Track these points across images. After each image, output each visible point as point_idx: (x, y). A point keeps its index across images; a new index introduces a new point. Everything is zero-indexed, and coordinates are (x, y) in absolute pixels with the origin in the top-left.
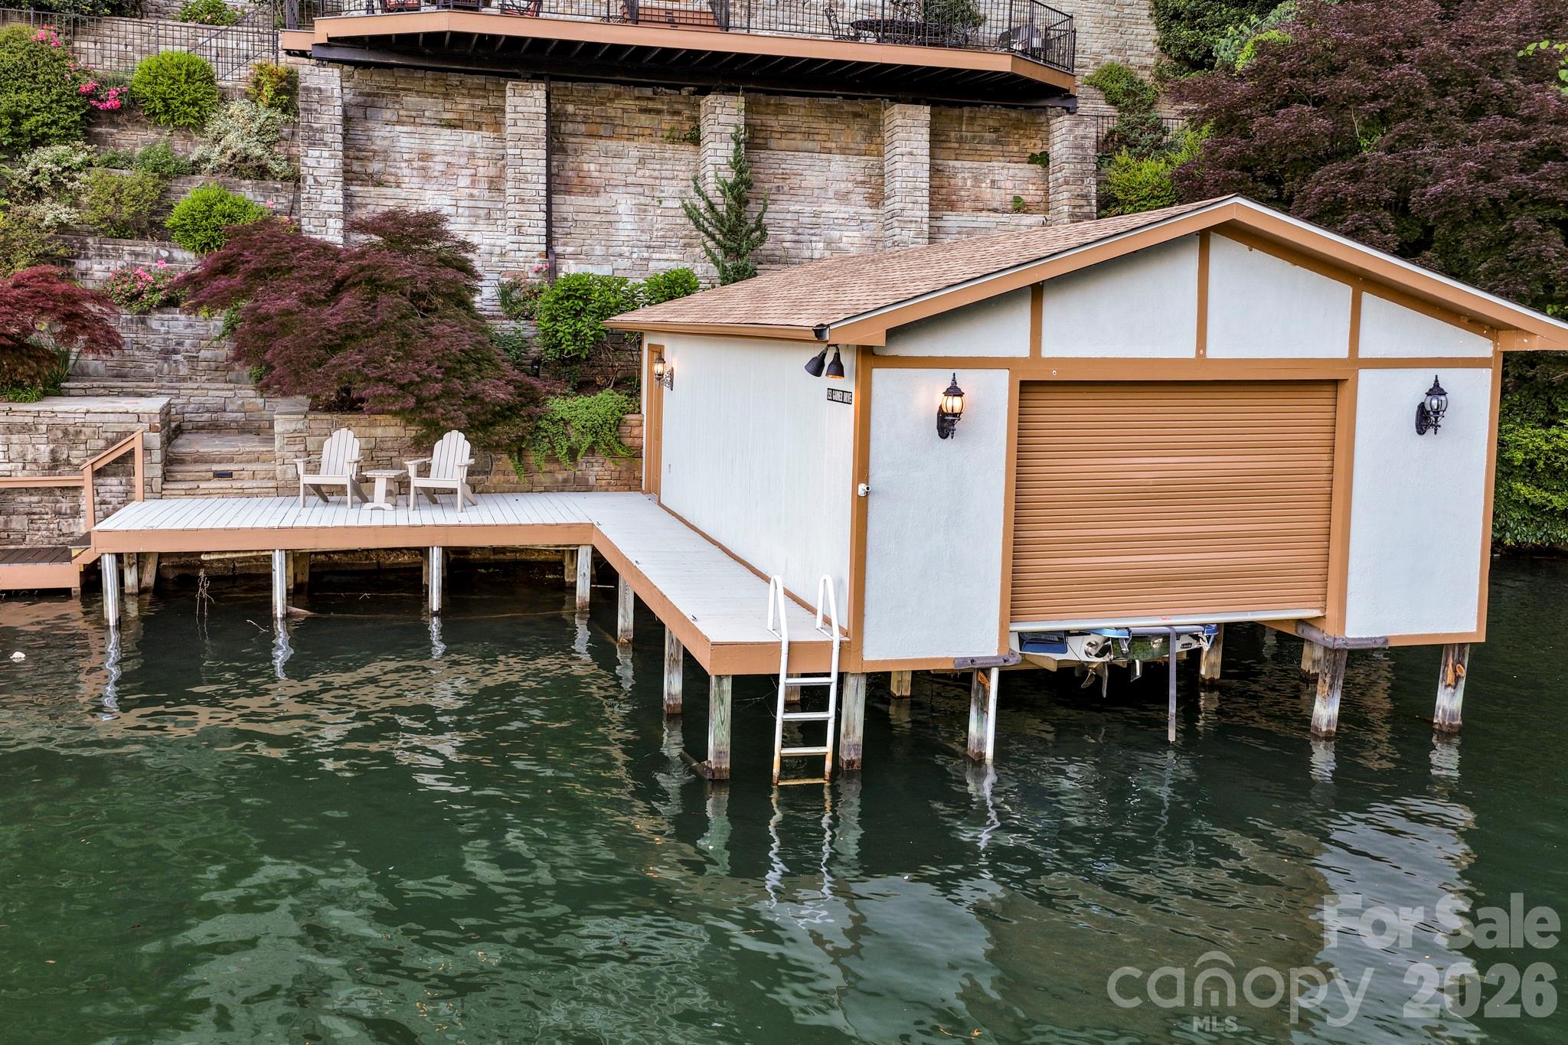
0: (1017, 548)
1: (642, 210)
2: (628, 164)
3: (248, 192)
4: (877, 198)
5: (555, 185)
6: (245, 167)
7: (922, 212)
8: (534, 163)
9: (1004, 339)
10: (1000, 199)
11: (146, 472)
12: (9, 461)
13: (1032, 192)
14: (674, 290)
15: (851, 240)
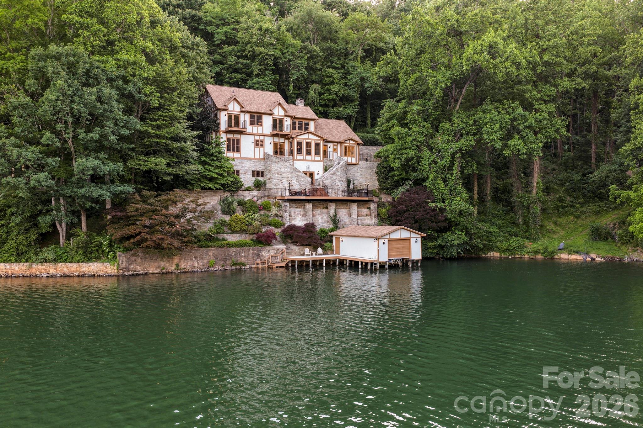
0: (389, 253)
1: (322, 218)
2: (318, 212)
3: (277, 218)
4: (350, 215)
5: (313, 215)
6: (276, 215)
7: (356, 218)
8: (310, 213)
9: (387, 237)
10: (364, 214)
11: (285, 254)
12: (272, 253)
13: (368, 213)
14: (332, 230)
15: (347, 221)
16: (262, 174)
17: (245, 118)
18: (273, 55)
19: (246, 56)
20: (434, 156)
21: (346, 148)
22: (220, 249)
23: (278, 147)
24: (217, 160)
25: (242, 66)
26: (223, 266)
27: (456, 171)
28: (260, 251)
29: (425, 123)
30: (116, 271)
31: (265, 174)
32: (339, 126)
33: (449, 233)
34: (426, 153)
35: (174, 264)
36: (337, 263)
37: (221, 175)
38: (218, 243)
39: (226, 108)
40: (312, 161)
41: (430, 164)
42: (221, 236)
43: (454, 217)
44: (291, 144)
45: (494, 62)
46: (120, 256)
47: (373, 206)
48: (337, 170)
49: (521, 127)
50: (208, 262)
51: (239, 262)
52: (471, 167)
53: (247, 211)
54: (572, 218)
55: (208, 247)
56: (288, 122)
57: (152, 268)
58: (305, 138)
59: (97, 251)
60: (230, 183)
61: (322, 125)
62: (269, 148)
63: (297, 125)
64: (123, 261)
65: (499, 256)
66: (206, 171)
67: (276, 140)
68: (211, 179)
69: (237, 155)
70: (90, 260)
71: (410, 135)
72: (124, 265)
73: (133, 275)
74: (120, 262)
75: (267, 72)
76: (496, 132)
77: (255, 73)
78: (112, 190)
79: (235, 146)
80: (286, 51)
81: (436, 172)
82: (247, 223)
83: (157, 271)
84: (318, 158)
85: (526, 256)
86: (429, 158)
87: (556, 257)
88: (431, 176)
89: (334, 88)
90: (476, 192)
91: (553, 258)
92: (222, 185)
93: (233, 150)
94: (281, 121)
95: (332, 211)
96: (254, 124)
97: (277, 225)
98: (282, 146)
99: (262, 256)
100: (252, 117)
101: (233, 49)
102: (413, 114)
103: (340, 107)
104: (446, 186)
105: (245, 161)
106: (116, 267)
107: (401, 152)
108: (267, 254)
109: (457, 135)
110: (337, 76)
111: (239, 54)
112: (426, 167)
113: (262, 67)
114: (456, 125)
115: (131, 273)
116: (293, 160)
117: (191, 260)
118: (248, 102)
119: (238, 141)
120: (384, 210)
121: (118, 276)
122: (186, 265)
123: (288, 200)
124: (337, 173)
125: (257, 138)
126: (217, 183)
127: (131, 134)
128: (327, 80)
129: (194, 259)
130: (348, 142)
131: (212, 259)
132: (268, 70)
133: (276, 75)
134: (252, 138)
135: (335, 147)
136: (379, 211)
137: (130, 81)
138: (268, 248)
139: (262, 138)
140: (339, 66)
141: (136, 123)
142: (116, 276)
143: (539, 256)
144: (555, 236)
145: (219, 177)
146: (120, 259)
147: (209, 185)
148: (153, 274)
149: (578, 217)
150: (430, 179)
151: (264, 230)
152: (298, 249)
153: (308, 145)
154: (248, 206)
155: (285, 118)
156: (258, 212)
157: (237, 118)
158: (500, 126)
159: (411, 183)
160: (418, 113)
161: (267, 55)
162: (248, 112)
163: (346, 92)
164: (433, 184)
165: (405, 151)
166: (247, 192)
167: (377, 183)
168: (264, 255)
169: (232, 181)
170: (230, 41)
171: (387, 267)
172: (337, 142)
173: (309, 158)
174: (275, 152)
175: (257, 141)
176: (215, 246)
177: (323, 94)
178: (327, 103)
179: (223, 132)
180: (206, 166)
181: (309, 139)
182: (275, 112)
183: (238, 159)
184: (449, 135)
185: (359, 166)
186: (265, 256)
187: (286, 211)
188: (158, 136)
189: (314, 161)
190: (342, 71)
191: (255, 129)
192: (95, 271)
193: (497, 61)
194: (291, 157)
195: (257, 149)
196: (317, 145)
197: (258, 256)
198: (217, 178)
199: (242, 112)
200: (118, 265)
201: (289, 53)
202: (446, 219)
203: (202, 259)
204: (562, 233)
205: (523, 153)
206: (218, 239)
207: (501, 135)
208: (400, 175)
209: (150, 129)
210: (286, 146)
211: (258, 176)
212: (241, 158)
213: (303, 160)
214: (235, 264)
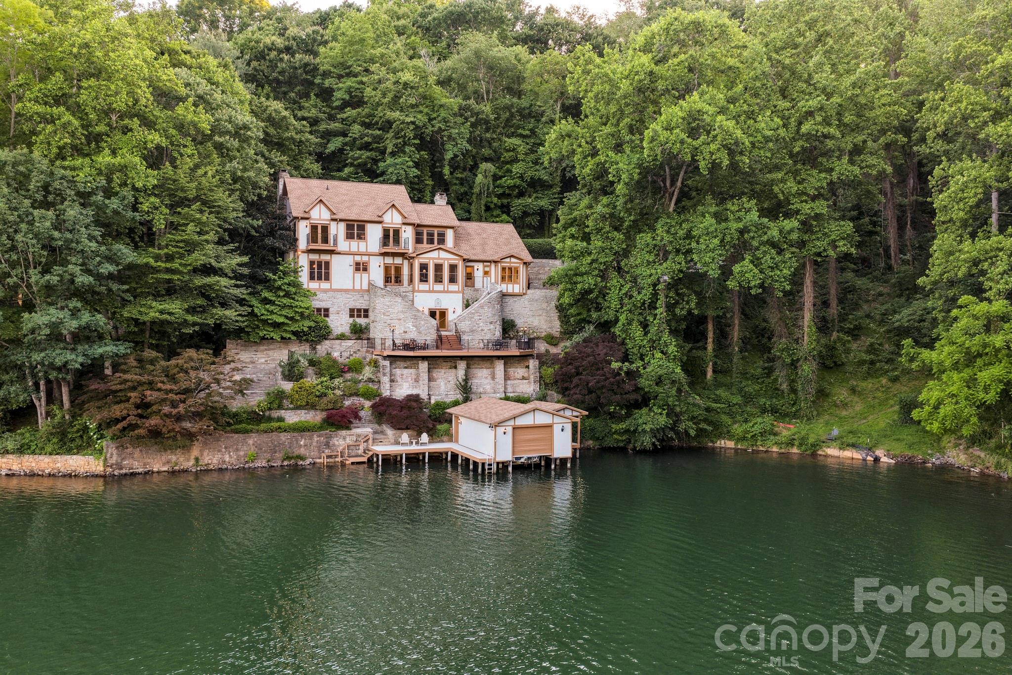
0: (513, 447)
1: (446, 384)
2: (442, 373)
3: (371, 385)
4: (493, 378)
5: (430, 380)
6: (370, 380)
7: (503, 382)
8: (425, 376)
9: (512, 423)
10: (520, 376)
11: (370, 441)
12: (349, 441)
13: (526, 375)
14: (456, 404)
15: (488, 388)
16: (366, 313)
17: (338, 230)
18: (413, 123)
19: (377, 123)
20: (628, 286)
21: (504, 269)
22: (265, 435)
23: (393, 272)
24: (287, 295)
25: (370, 140)
26: (269, 461)
27: (661, 311)
28: (331, 437)
29: (615, 233)
30: (102, 469)
31: (370, 314)
32: (501, 234)
33: (644, 410)
34: (614, 280)
35: (193, 457)
36: (449, 458)
37: (292, 319)
38: (263, 426)
39: (306, 216)
40: (444, 292)
41: (621, 299)
42: (275, 414)
43: (650, 386)
44: (411, 266)
45: (694, 143)
46: (108, 447)
47: (533, 363)
48: (482, 307)
49: (755, 243)
50: (246, 455)
51: (294, 455)
52: (688, 303)
53: (322, 375)
54: (884, 381)
55: (246, 432)
56: (408, 234)
57: (159, 463)
58: (433, 257)
59: (81, 437)
60: (306, 329)
61: (473, 233)
62: (376, 273)
63: (425, 237)
64: (112, 454)
65: (733, 446)
66: (266, 313)
67: (389, 260)
68: (277, 325)
69: (325, 285)
70: (69, 452)
71: (590, 254)
72: (114, 460)
73: (126, 474)
74: (108, 455)
75: (407, 149)
76: (713, 251)
77: (389, 150)
78: (90, 352)
79: (321, 272)
80: (435, 115)
81: (630, 311)
82: (318, 393)
83: (165, 469)
84: (453, 287)
85: (775, 449)
86: (620, 289)
87: (820, 452)
88: (622, 318)
89: (517, 168)
90: (710, 340)
91: (814, 455)
92: (295, 333)
93: (320, 278)
94: (397, 232)
95: (461, 372)
96: (353, 238)
97: (367, 395)
98: (398, 269)
99: (334, 445)
100: (350, 227)
101: (359, 114)
102: (596, 220)
103: (530, 196)
104: (646, 334)
105: (339, 295)
106: (101, 463)
107: (575, 279)
108: (341, 442)
109: (662, 253)
110: (522, 149)
111: (367, 120)
112: (614, 304)
113: (399, 141)
114: (659, 238)
115: (124, 471)
116: (414, 291)
117: (220, 451)
118: (347, 204)
119: (327, 264)
120: (550, 370)
121: (104, 477)
122: (212, 458)
123: (388, 356)
124: (481, 311)
125: (358, 258)
126: (285, 331)
127: (119, 271)
128: (507, 155)
129: (224, 450)
130: (508, 260)
131: (253, 450)
132: (409, 145)
133: (422, 153)
134: (350, 260)
135: (487, 269)
136: (543, 372)
137: (117, 194)
138: (344, 433)
139: (365, 258)
140: (528, 132)
141: (127, 254)
142: (101, 476)
143: (795, 450)
144: (844, 413)
145: (287, 321)
146: (107, 452)
147: (272, 334)
148: (159, 472)
149: (895, 380)
150: (620, 324)
151: (347, 403)
152: (394, 435)
153: (438, 268)
154: (323, 366)
155: (404, 227)
156: (342, 376)
157: (325, 229)
158: (722, 241)
159: (592, 328)
160: (603, 217)
161: (403, 123)
162: (341, 220)
163: (537, 173)
164: (624, 331)
165: (579, 279)
166: (338, 342)
167: (557, 324)
168: (337, 443)
169: (310, 327)
170: (355, 101)
171: (510, 469)
172: (489, 262)
173: (439, 287)
174: (387, 280)
175: (358, 264)
176: (258, 431)
177: (501, 177)
178: (507, 192)
179: (303, 252)
180: (267, 306)
181: (439, 258)
182: (387, 218)
183: (325, 291)
184: (650, 252)
185: (526, 297)
186: (339, 446)
187: (384, 375)
188: (168, 271)
189: (448, 292)
190: (532, 141)
191: (354, 245)
192: (73, 468)
193: (699, 142)
194: (410, 288)
195: (358, 275)
196: (453, 268)
197: (327, 445)
198: (283, 324)
199: (333, 220)
200: (106, 459)
201: (440, 118)
202: (638, 389)
203: (237, 450)
204: (859, 407)
205: (755, 286)
206: (270, 419)
207: (720, 255)
208: (579, 314)
209: (151, 261)
210: (405, 271)
211: (359, 316)
212: (331, 290)
213: (429, 291)
214: (289, 458)
